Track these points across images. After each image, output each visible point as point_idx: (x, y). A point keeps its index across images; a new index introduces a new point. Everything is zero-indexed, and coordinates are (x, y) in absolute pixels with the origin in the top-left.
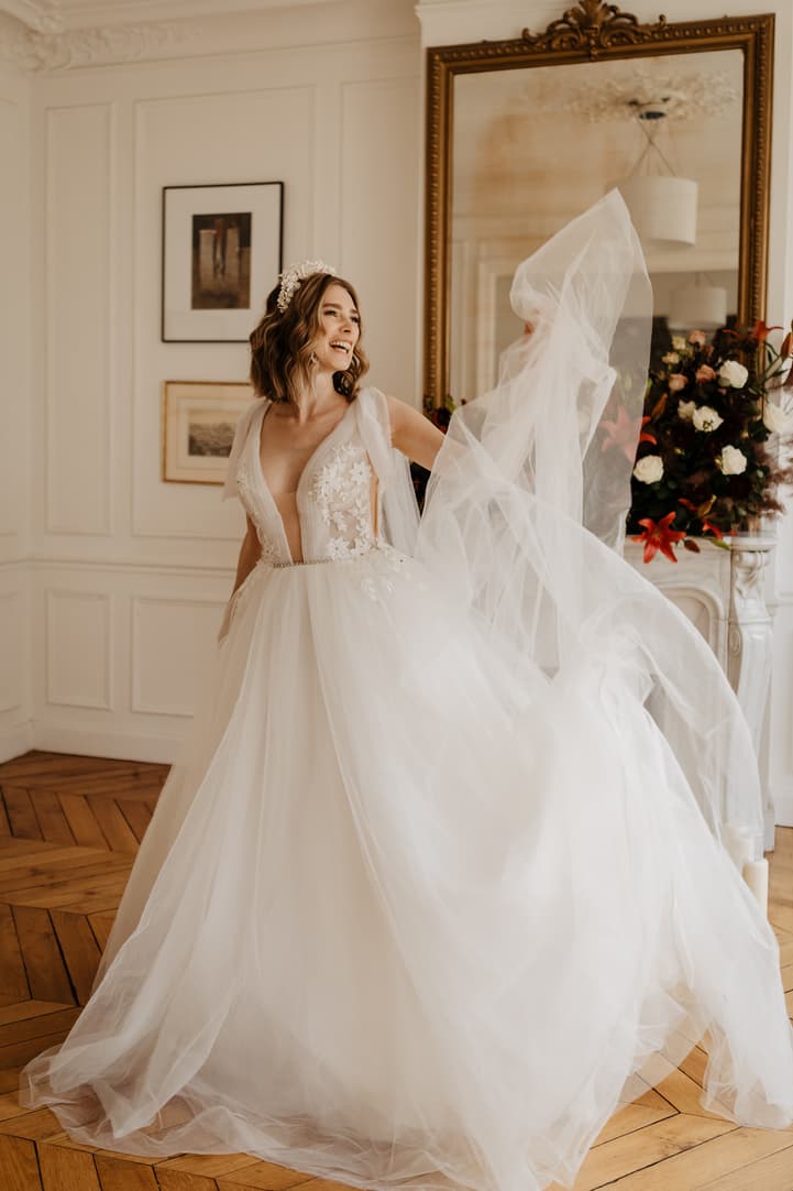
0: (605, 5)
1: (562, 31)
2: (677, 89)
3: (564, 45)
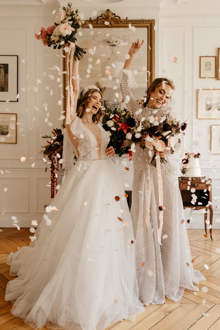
0: (112, 13)
1: (100, 19)
2: (120, 39)
3: (101, 23)
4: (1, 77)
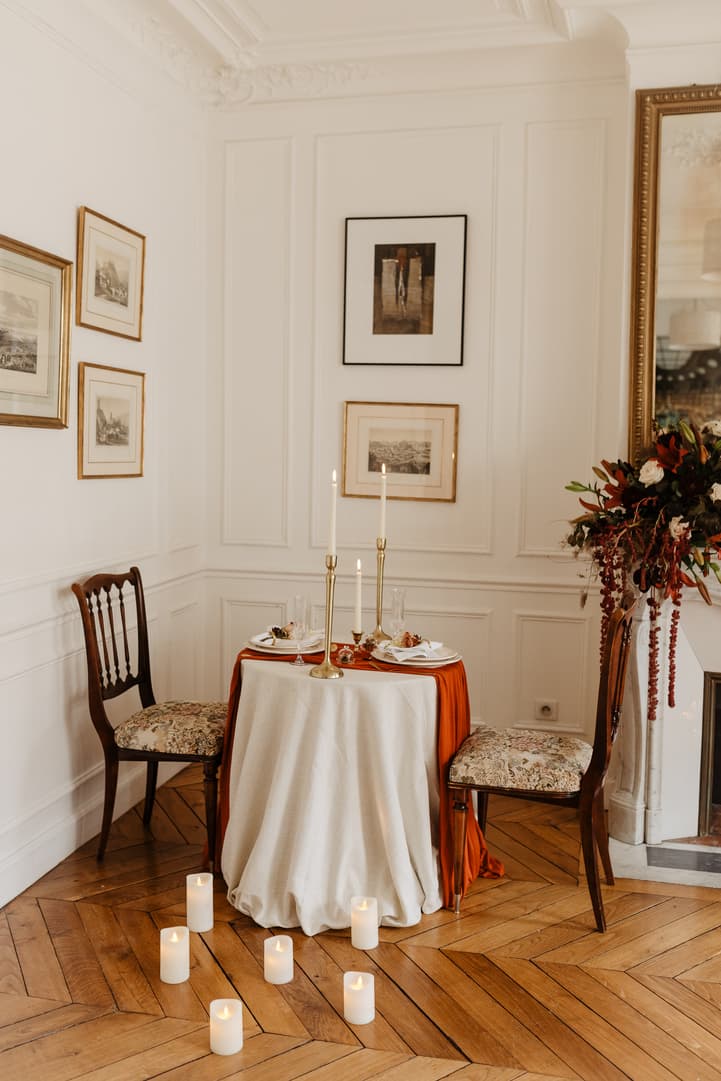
4: (409, 288)
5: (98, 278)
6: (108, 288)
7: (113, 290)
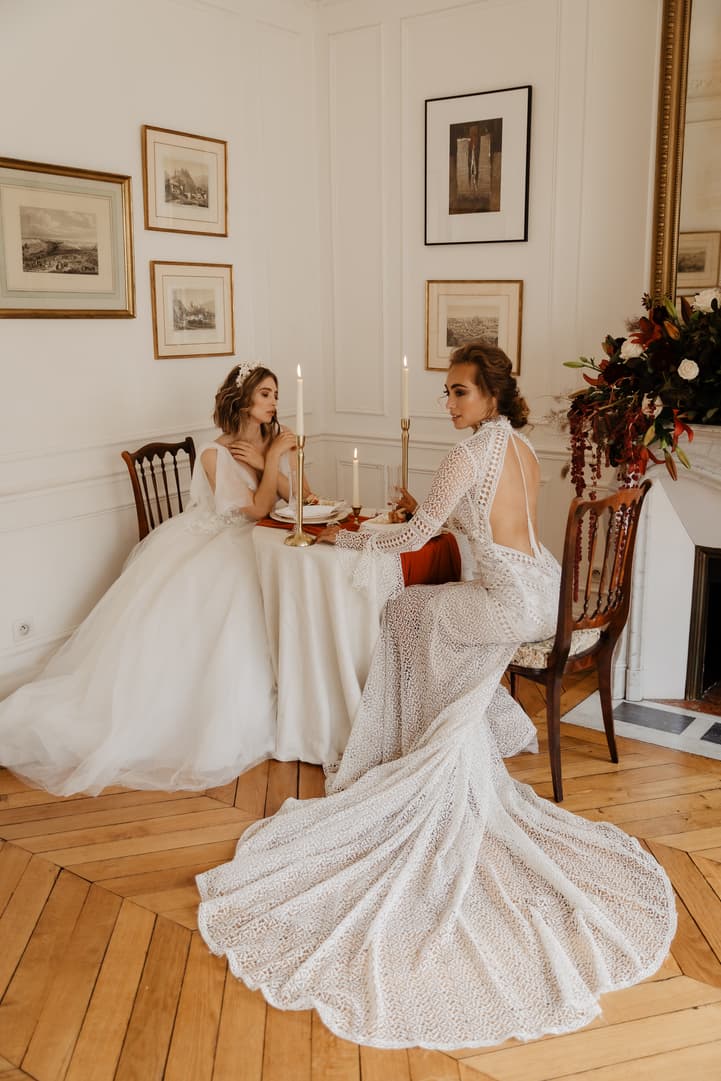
4: (480, 166)
5: (168, 187)
6: (182, 193)
7: (189, 195)
